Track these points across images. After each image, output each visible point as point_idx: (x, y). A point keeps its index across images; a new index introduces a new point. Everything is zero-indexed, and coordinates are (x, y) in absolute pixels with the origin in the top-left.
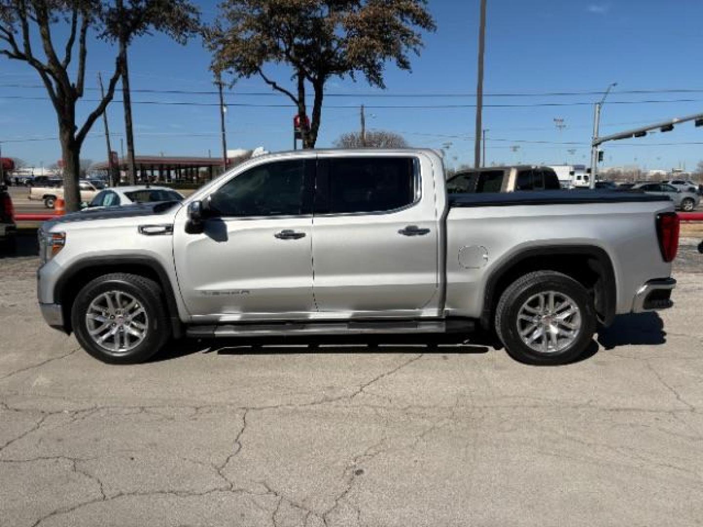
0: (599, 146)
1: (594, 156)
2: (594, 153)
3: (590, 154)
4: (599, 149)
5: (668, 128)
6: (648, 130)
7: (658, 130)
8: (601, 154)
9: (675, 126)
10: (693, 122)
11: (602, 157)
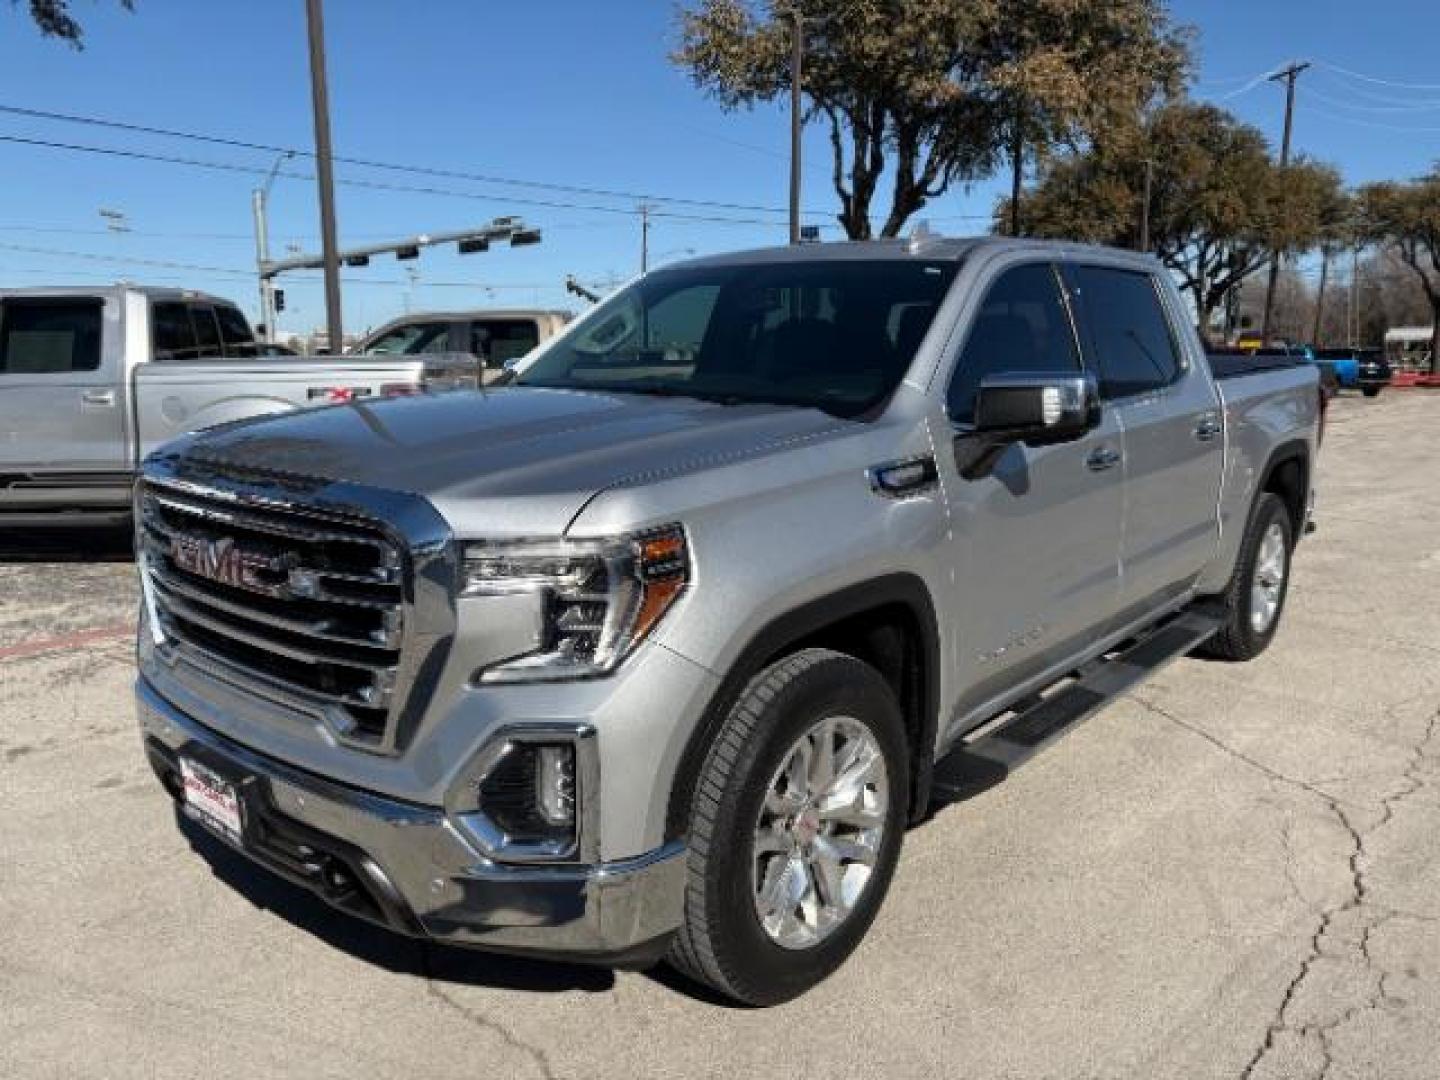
0: (273, 279)
1: (267, 299)
2: (266, 291)
3: (258, 295)
4: (276, 284)
5: (409, 252)
6: (373, 252)
7: (394, 255)
8: (279, 294)
9: (421, 250)
10: (455, 245)
11: (282, 302)
